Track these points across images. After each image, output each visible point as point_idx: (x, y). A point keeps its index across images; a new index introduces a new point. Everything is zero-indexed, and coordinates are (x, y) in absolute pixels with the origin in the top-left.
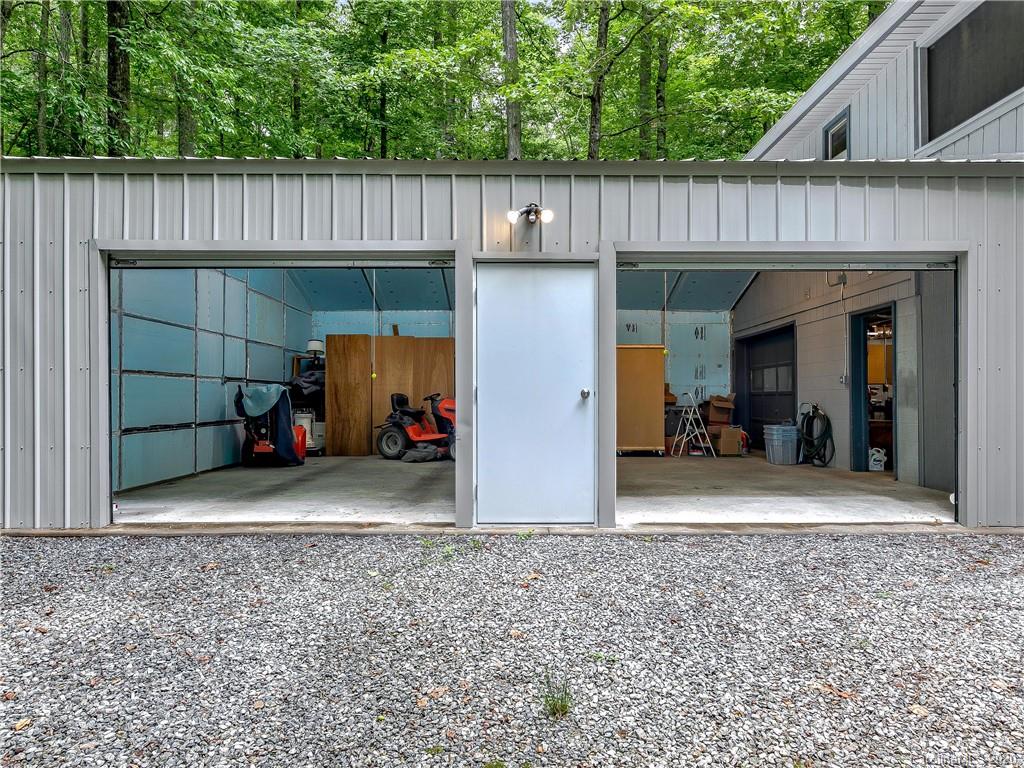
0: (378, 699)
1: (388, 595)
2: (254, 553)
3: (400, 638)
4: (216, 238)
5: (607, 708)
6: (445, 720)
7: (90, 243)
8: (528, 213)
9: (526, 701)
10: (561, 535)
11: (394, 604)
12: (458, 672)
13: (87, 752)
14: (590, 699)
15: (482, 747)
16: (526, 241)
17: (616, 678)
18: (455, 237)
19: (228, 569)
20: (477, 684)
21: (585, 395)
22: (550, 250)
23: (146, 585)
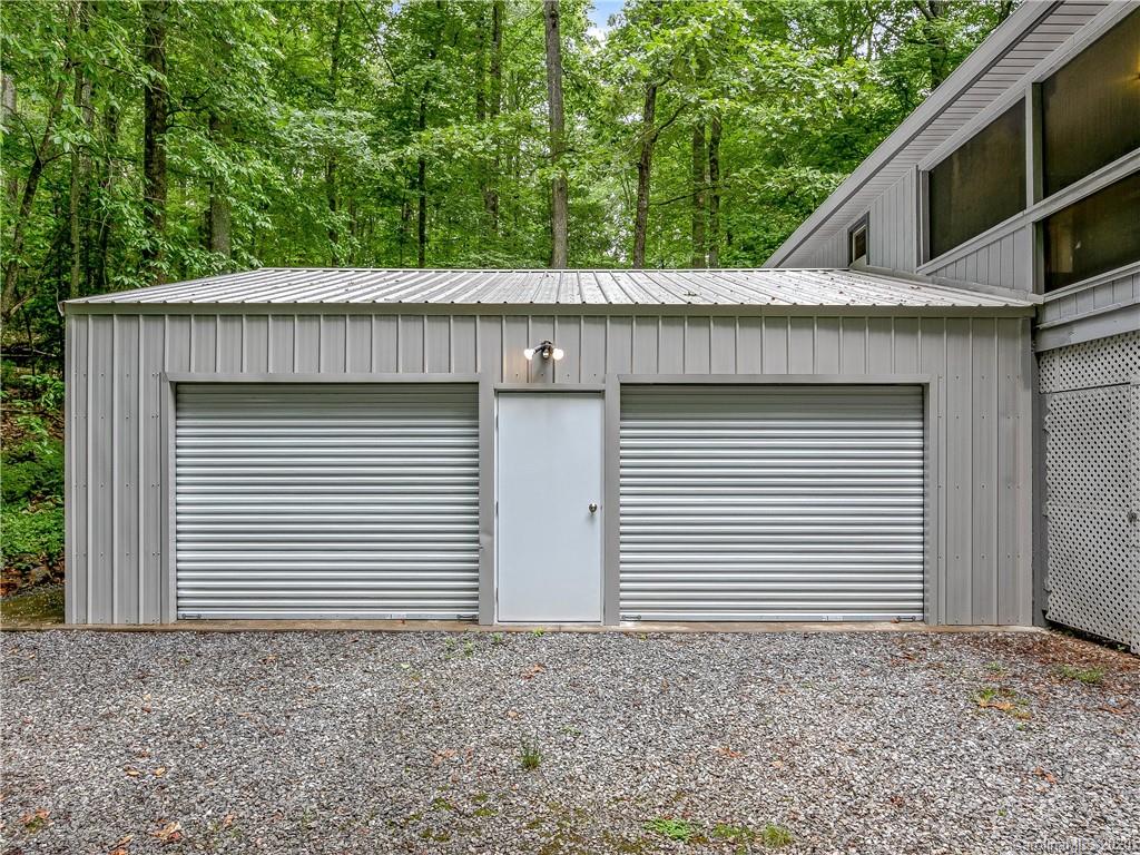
0: (407, 758)
1: (417, 684)
2: (305, 648)
3: (425, 717)
4: (271, 371)
5: (565, 763)
6: (452, 771)
7: (162, 376)
8: (543, 349)
9: (509, 759)
10: (570, 633)
11: (422, 691)
12: (465, 741)
13: (212, 787)
14: (555, 757)
15: (475, 786)
16: (541, 374)
17: (578, 745)
18: (479, 370)
19: (284, 661)
20: (478, 749)
21: (593, 509)
22: (562, 381)
23: (220, 674)
